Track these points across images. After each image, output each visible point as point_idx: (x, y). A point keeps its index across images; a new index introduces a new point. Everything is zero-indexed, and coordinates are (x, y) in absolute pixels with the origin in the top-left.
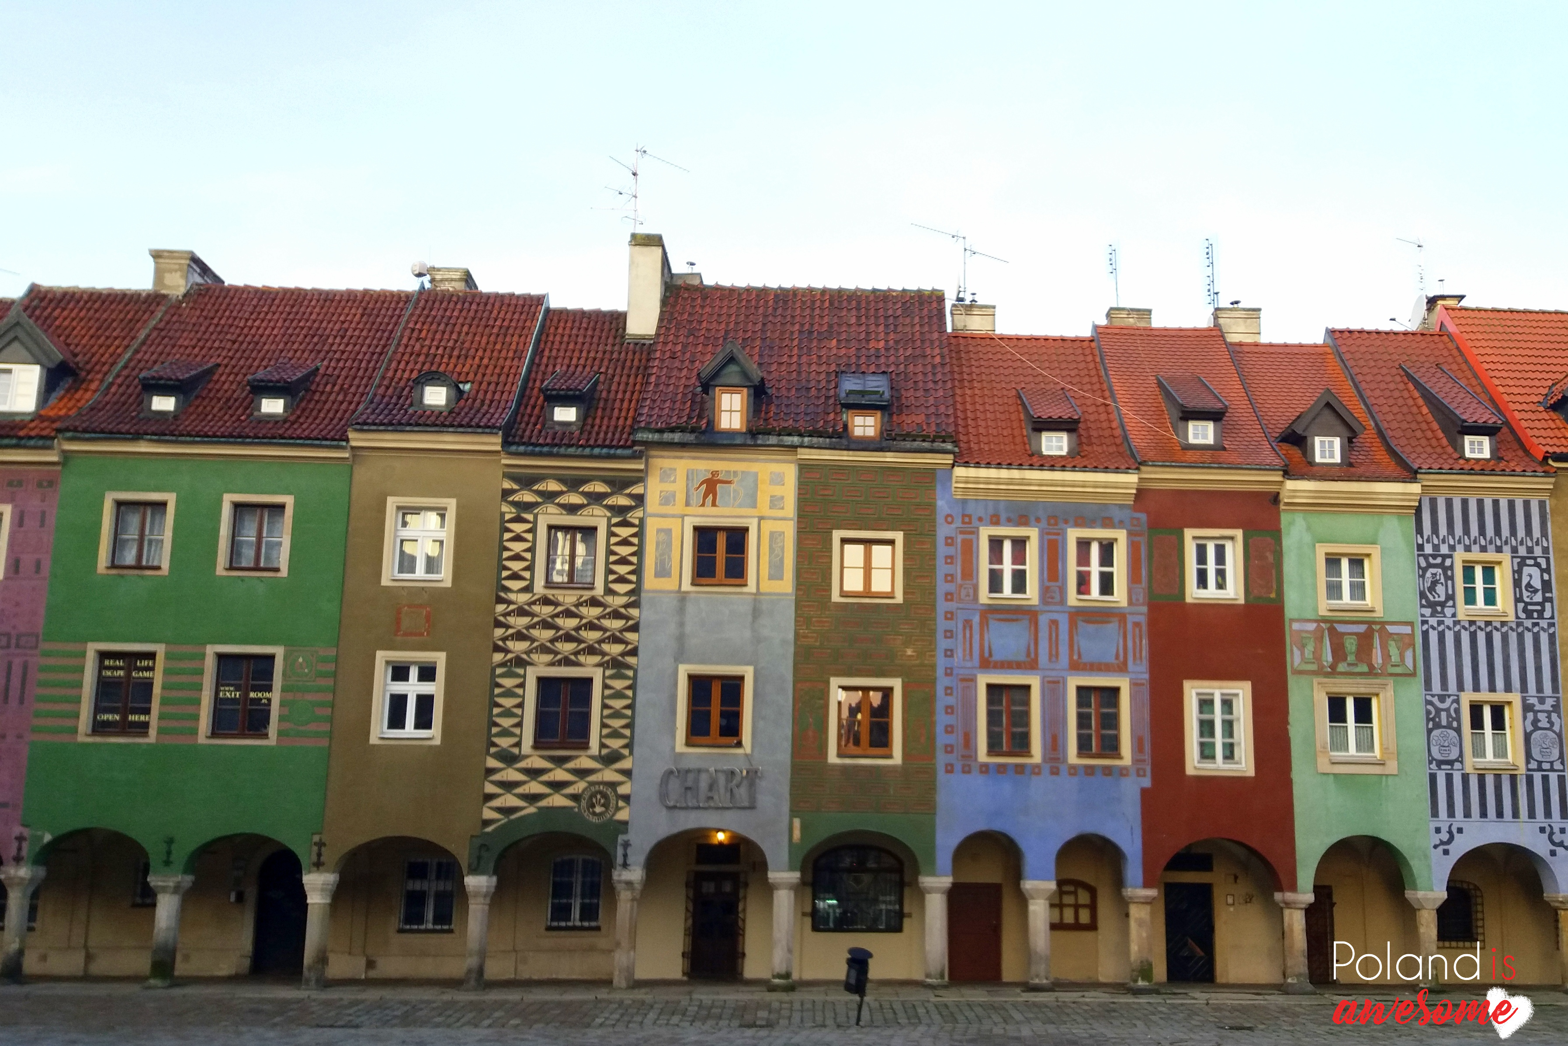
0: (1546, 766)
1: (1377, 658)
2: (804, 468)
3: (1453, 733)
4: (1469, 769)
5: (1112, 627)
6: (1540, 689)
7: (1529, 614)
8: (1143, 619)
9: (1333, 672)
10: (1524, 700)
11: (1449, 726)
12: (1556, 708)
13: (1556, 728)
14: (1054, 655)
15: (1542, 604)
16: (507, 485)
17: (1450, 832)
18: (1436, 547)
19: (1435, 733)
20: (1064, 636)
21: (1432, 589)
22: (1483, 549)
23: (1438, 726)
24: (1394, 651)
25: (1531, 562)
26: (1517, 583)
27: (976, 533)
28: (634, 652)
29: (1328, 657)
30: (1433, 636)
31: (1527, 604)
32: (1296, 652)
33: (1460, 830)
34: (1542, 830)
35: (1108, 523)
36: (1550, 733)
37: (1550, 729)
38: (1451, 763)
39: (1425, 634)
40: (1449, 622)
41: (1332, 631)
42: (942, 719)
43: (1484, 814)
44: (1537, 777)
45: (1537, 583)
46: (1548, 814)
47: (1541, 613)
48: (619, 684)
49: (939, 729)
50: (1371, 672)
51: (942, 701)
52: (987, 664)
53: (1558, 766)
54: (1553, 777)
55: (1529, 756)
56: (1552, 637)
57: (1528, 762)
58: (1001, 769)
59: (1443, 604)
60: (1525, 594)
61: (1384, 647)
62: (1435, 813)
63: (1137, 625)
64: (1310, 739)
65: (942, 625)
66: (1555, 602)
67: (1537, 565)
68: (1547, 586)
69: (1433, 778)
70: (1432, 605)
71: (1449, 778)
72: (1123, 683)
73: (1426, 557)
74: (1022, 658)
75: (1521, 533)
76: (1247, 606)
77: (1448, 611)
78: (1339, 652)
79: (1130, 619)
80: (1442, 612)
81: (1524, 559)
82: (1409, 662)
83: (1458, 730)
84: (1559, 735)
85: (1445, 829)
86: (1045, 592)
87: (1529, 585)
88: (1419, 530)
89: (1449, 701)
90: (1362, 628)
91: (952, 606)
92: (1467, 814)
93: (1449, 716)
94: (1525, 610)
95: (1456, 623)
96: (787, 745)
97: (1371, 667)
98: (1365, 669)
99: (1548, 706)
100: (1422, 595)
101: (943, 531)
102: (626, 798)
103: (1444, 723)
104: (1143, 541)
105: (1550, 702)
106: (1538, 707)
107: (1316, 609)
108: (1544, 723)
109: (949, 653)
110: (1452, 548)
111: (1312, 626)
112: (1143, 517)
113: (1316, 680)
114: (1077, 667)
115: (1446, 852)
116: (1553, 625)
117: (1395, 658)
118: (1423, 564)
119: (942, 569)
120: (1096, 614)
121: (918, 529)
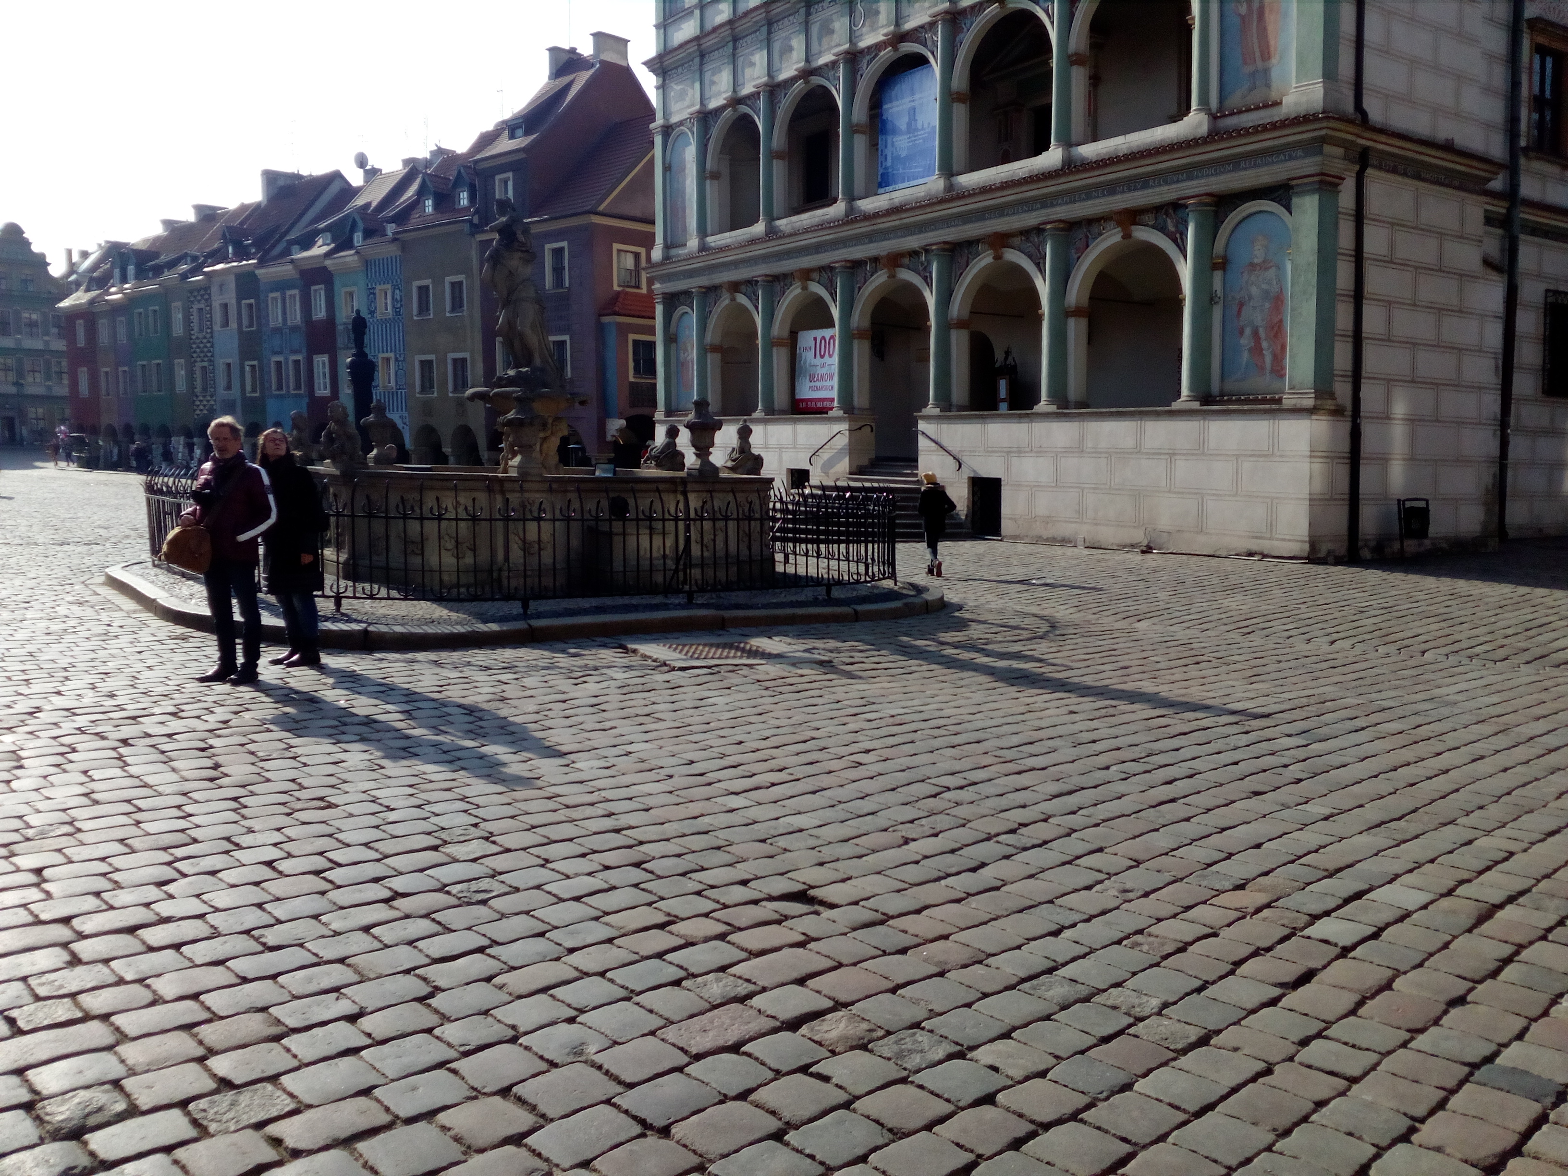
0: (401, 387)
4: (381, 390)
5: (298, 333)
6: (400, 350)
7: (397, 314)
9: (348, 347)
10: (395, 355)
12: (404, 359)
13: (404, 369)
14: (287, 347)
15: (400, 308)
16: (188, 295)
18: (372, 285)
20: (288, 339)
21: (371, 305)
22: (384, 283)
25: (397, 287)
26: (393, 298)
27: (267, 297)
28: (212, 356)
29: (346, 340)
30: (371, 328)
31: (396, 308)
32: (339, 340)
35: (294, 287)
36: (402, 371)
40: (375, 321)
41: (347, 328)
42: (266, 377)
44: (399, 392)
45: (399, 298)
46: (402, 410)
47: (400, 313)
48: (211, 368)
49: (266, 381)
51: (266, 369)
52: (273, 353)
53: (404, 387)
54: (404, 392)
56: (403, 325)
57: (396, 385)
58: (278, 394)
59: (374, 312)
60: (395, 303)
63: (304, 331)
65: (263, 337)
66: (404, 306)
67: (399, 288)
68: (401, 299)
70: (371, 312)
72: (301, 358)
73: (369, 290)
74: (280, 350)
75: (394, 273)
76: (327, 319)
78: (349, 339)
79: (302, 329)
80: (374, 316)
81: (395, 286)
83: (378, 372)
84: (405, 373)
86: (283, 320)
87: (396, 299)
88: (367, 277)
91: (264, 329)
94: (395, 312)
95: (377, 321)
96: (240, 390)
100: (368, 309)
101: (262, 297)
104: (303, 294)
105: (403, 356)
106: (400, 359)
107: (343, 319)
108: (401, 366)
109: (266, 349)
110: (376, 284)
111: (342, 327)
112: (302, 283)
113: (344, 352)
114: (292, 352)
116: (403, 318)
118: (368, 293)
119: (262, 313)
120: (294, 329)
121: (257, 298)
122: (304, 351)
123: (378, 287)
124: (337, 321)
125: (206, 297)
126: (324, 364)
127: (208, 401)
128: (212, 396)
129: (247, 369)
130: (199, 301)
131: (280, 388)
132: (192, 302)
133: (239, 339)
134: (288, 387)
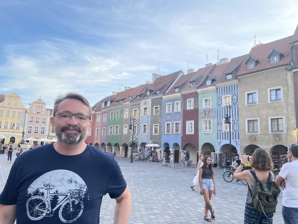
0: (236, 130)
1: (211, 115)
2: (152, 99)
3: (221, 126)
4: (223, 132)
5: (179, 114)
6: (235, 117)
7: (234, 104)
8: (182, 113)
9: (205, 118)
10: (233, 119)
11: (221, 125)
12: (238, 120)
13: (238, 124)
14: (173, 119)
15: (236, 102)
16: (132, 106)
17: (220, 142)
18: (220, 96)
19: (218, 126)
20: (174, 116)
21: (219, 102)
22: (227, 94)
23: (219, 125)
24: (213, 113)
25: (235, 95)
26: (232, 99)
27: (166, 104)
28: (139, 123)
29: (204, 115)
30: (219, 110)
31: (234, 103)
32: (200, 115)
33: (222, 142)
34: (235, 142)
35: (178, 100)
36: (237, 125)
37: (237, 124)
38: (220, 131)
39: (217, 110)
40: (221, 108)
41: (205, 111)
42: (162, 128)
43: (225, 139)
44: (234, 132)
45: (236, 99)
46: (236, 139)
47: (236, 104)
48: (138, 127)
49: (162, 130)
50: (210, 117)
51: (162, 126)
52: (166, 121)
53: (238, 130)
54: (237, 132)
55: (233, 129)
56: (238, 108)
57: (233, 130)
58: (168, 134)
59: (220, 105)
60: (234, 101)
61: (212, 113)
62: (218, 139)
63: (182, 114)
64: (201, 128)
65: (163, 116)
66: (239, 101)
67: (236, 95)
68: (237, 99)
69: (218, 133)
70: (219, 105)
71: (220, 133)
72: (180, 122)
73: (218, 97)
74: (170, 120)
75: (233, 90)
76: (194, 109)
77: (221, 106)
78: (205, 115)
79: (181, 113)
80: (220, 106)
81: (234, 95)
82: (215, 115)
83: (222, 125)
84: (238, 125)
85: (219, 142)
86: (172, 110)
87: (234, 99)
88: (217, 93)
89: (221, 120)
90: (208, 110)
91: (163, 114)
92: (223, 139)
93: (221, 123)
94: (233, 104)
95: (222, 108)
96: (150, 133)
97: (210, 116)
98: (209, 117)
99: (237, 120)
100: (217, 104)
101: (163, 104)
102: (138, 139)
103: (220, 124)
104: (182, 102)
105: (237, 119)
106: (235, 120)
107: (202, 108)
108: (236, 123)
109: (163, 120)
110: (222, 95)
111: (202, 111)
112: (182, 98)
113: (202, 119)
114: (175, 120)
115: (219, 145)
116: (238, 106)
117: (213, 115)
118: (218, 98)
119: (163, 109)
120: (177, 113)
121: (161, 105)
122: (182, 120)
123: (223, 96)
124: (199, 109)
125: (139, 106)
126: (191, 124)
127: (136, 136)
128: (137, 135)
129: (154, 126)
130: (135, 108)
131: (168, 131)
132: (133, 108)
133: (151, 118)
134: (173, 131)
